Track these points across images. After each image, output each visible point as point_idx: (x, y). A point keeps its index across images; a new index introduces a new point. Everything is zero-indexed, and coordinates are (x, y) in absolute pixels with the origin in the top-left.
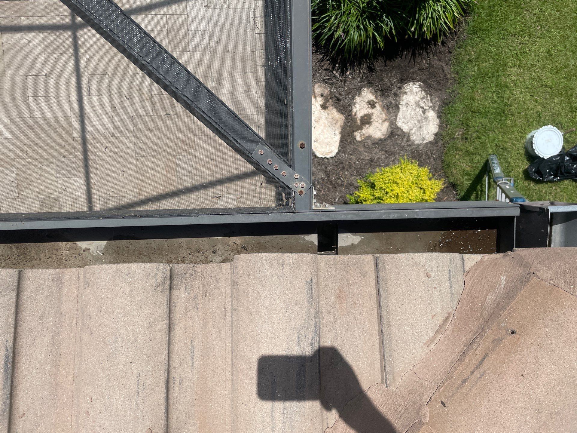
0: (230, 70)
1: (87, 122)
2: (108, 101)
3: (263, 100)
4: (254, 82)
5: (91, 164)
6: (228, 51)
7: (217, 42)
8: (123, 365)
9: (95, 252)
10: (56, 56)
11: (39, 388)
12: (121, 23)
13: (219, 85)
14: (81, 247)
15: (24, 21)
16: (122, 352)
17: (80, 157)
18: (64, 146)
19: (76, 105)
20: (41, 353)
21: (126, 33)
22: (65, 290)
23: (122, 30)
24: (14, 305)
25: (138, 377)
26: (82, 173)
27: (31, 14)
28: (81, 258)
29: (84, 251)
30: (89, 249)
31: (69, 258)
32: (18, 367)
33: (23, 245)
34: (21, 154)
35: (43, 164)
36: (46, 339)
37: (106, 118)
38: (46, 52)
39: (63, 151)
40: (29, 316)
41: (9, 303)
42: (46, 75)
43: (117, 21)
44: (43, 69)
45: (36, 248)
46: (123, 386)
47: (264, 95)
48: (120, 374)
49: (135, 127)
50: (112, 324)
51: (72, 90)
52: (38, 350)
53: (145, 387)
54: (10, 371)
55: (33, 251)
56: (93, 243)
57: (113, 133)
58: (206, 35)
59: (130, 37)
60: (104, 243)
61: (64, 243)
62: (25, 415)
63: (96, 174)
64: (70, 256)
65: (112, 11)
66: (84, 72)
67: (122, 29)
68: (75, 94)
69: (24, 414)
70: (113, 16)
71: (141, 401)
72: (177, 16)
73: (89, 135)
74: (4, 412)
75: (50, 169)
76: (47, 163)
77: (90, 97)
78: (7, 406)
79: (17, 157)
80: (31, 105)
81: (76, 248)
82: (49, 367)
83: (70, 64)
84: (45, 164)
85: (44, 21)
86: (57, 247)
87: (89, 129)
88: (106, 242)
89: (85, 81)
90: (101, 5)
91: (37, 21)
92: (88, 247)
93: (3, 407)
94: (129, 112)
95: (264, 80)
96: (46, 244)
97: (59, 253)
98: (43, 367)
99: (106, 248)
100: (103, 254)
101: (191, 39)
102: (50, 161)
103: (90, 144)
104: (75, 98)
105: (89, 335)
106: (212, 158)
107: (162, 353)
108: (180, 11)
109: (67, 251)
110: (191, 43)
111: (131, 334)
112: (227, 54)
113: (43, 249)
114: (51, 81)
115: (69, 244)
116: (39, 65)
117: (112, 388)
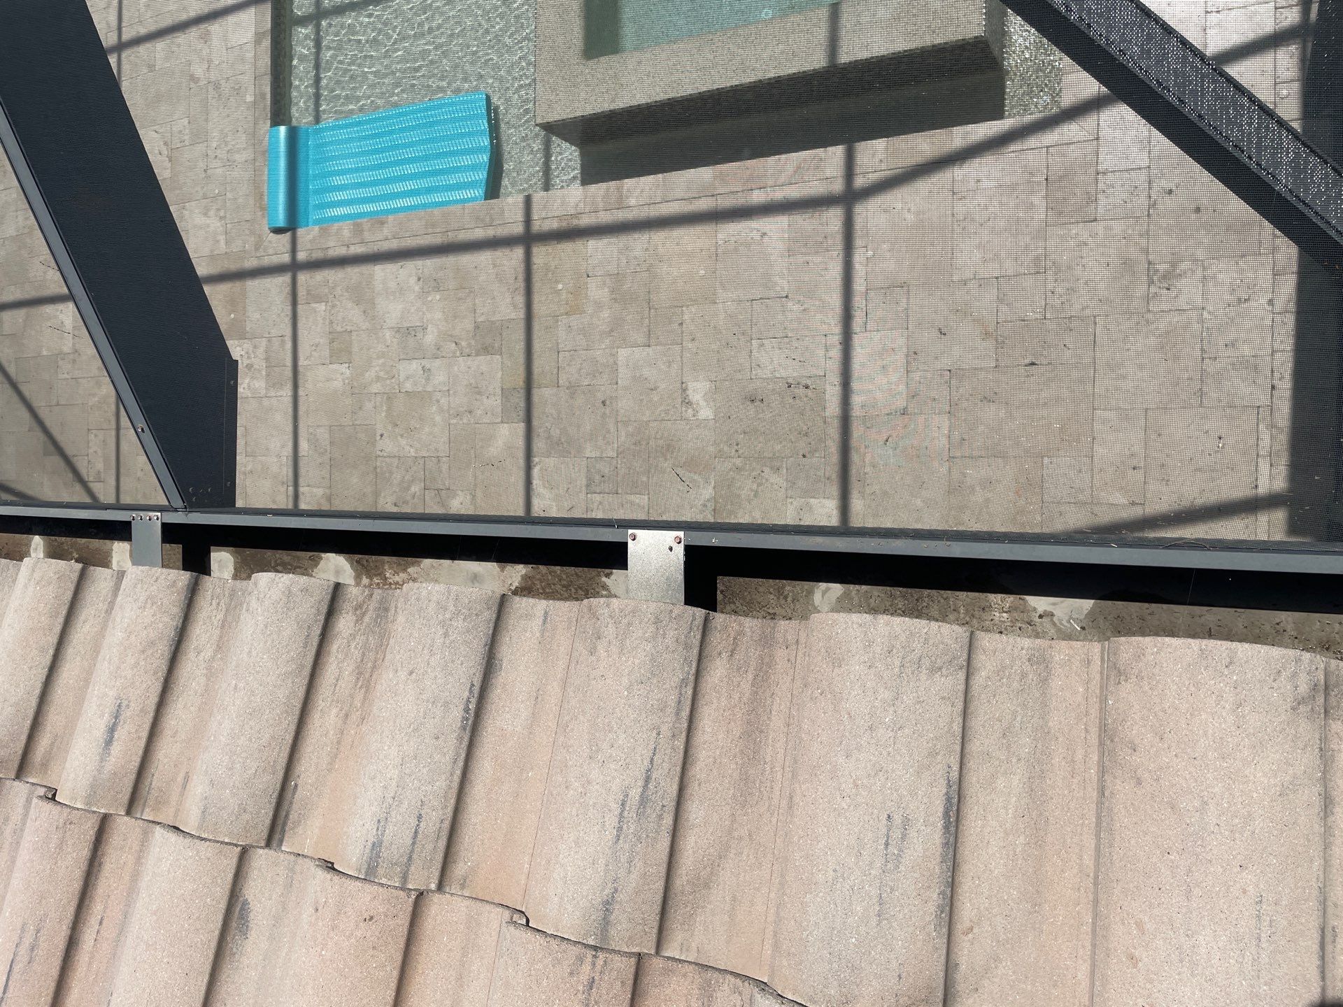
0: (1200, 254)
1: (855, 385)
2: (901, 341)
3: (1290, 320)
4: (1265, 277)
5: (853, 471)
6: (1198, 210)
7: (1170, 192)
8: (1222, 867)
9: (1064, 622)
10: (809, 258)
11: (1002, 881)
12: (1258, 129)
13: (1168, 289)
14: (1035, 609)
15: (758, 197)
16: (1219, 837)
17: (835, 458)
18: (806, 435)
19: (836, 353)
20: (1005, 808)
21: (1266, 147)
22: (1056, 683)
23: (1259, 143)
24: (961, 695)
25: (1257, 903)
26: (834, 490)
27: (770, 183)
28: (1033, 630)
29: (1041, 617)
30: (1053, 615)
31: (1006, 629)
32: (963, 825)
33: (916, 593)
34: (726, 448)
35: (764, 469)
36: (1016, 780)
37: (894, 378)
38: (790, 252)
39: (802, 445)
40: (984, 726)
41: (954, 691)
42: (787, 297)
43: (1250, 125)
44: (783, 285)
45: (942, 601)
46: (1222, 916)
47: (1292, 306)
48: (1213, 886)
49: (954, 393)
50: (1192, 769)
51: (833, 323)
52: (1001, 800)
53: (1274, 929)
54: (953, 829)
55: (935, 607)
56: (1062, 602)
57: (906, 408)
58: (1142, 177)
59: (1273, 155)
60: (1087, 604)
61: (999, 596)
62: (975, 931)
63: (862, 493)
64: (1009, 624)
65: (1242, 106)
66: (859, 286)
67: (1260, 139)
68: (837, 330)
69: (971, 929)
70: (1242, 116)
71: (1264, 958)
72: (1072, 147)
73: (856, 411)
74: (942, 912)
75: (774, 479)
76: (772, 468)
77: (868, 334)
78: (947, 900)
79: (720, 454)
80: (755, 353)
81: (1025, 610)
82: (1022, 839)
83: (835, 270)
84: (767, 470)
85: (794, 193)
86: (983, 604)
87: (857, 400)
88: (1093, 601)
89: (858, 301)
90: (1221, 98)
91: (779, 195)
92: (1049, 608)
93: (940, 902)
94: (945, 362)
95: (1295, 269)
96: (962, 595)
97: (985, 616)
98: (1011, 837)
99: (1092, 615)
100: (1083, 628)
101: (1104, 192)
102: (777, 464)
103: (857, 431)
104: (836, 339)
105: (1133, 785)
106: (1135, 462)
107: (1312, 861)
108: (1082, 135)
109: (1005, 615)
110: (1102, 200)
111: (1240, 799)
112: (1193, 216)
113: (955, 604)
114: (795, 308)
115: (1010, 599)
116: (777, 279)
117: (1194, 914)
